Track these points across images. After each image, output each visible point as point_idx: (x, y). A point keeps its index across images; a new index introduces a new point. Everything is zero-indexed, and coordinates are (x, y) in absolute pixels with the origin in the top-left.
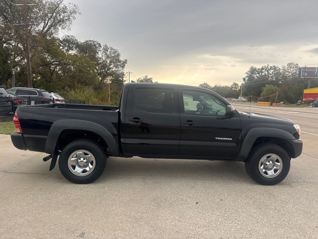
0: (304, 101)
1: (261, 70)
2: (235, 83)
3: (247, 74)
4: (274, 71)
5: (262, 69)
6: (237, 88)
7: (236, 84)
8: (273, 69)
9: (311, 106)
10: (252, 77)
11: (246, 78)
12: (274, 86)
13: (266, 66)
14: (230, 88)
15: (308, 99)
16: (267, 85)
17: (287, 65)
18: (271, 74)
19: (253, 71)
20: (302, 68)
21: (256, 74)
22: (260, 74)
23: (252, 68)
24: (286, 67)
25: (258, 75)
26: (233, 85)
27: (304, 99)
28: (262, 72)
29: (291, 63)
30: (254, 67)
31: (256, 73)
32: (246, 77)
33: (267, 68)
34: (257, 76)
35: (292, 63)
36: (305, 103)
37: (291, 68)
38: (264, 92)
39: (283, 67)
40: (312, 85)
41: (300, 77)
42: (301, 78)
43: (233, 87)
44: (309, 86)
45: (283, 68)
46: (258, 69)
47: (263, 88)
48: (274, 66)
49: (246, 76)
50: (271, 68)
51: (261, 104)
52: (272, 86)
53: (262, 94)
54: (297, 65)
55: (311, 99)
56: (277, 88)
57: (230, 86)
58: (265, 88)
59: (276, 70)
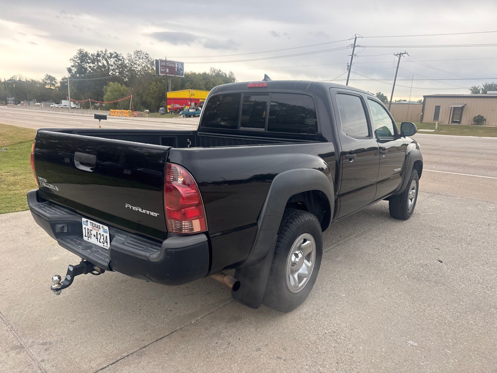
0: (169, 109)
1: (97, 57)
2: (50, 76)
3: (74, 61)
4: (116, 60)
5: (98, 55)
6: (54, 85)
7: (51, 79)
8: (113, 57)
9: (182, 116)
10: (84, 68)
11: (73, 69)
12: (121, 85)
13: (104, 52)
14: (40, 83)
15: (175, 107)
16: (111, 83)
17: (133, 53)
18: (112, 66)
19: (83, 56)
20: (159, 61)
21: (89, 63)
22: (96, 63)
23: (80, 52)
24: (133, 56)
25: (91, 65)
26: (45, 79)
27: (169, 107)
28: (98, 60)
29: (139, 52)
30: (85, 51)
31: (89, 61)
32: (73, 66)
33: (105, 54)
34: (90, 67)
35: (141, 51)
36: (172, 112)
37: (139, 58)
38: (108, 93)
39: (129, 56)
40: (173, 86)
41: (158, 73)
42: (159, 76)
43: (46, 83)
44: (170, 88)
45: (128, 58)
46: (92, 55)
47: (105, 87)
48: (115, 53)
49: (72, 64)
50: (111, 55)
51: (116, 113)
52: (118, 85)
53: (105, 97)
54: (147, 54)
55: (178, 106)
56: (126, 88)
57: (41, 81)
58: (109, 88)
59: (119, 60)
